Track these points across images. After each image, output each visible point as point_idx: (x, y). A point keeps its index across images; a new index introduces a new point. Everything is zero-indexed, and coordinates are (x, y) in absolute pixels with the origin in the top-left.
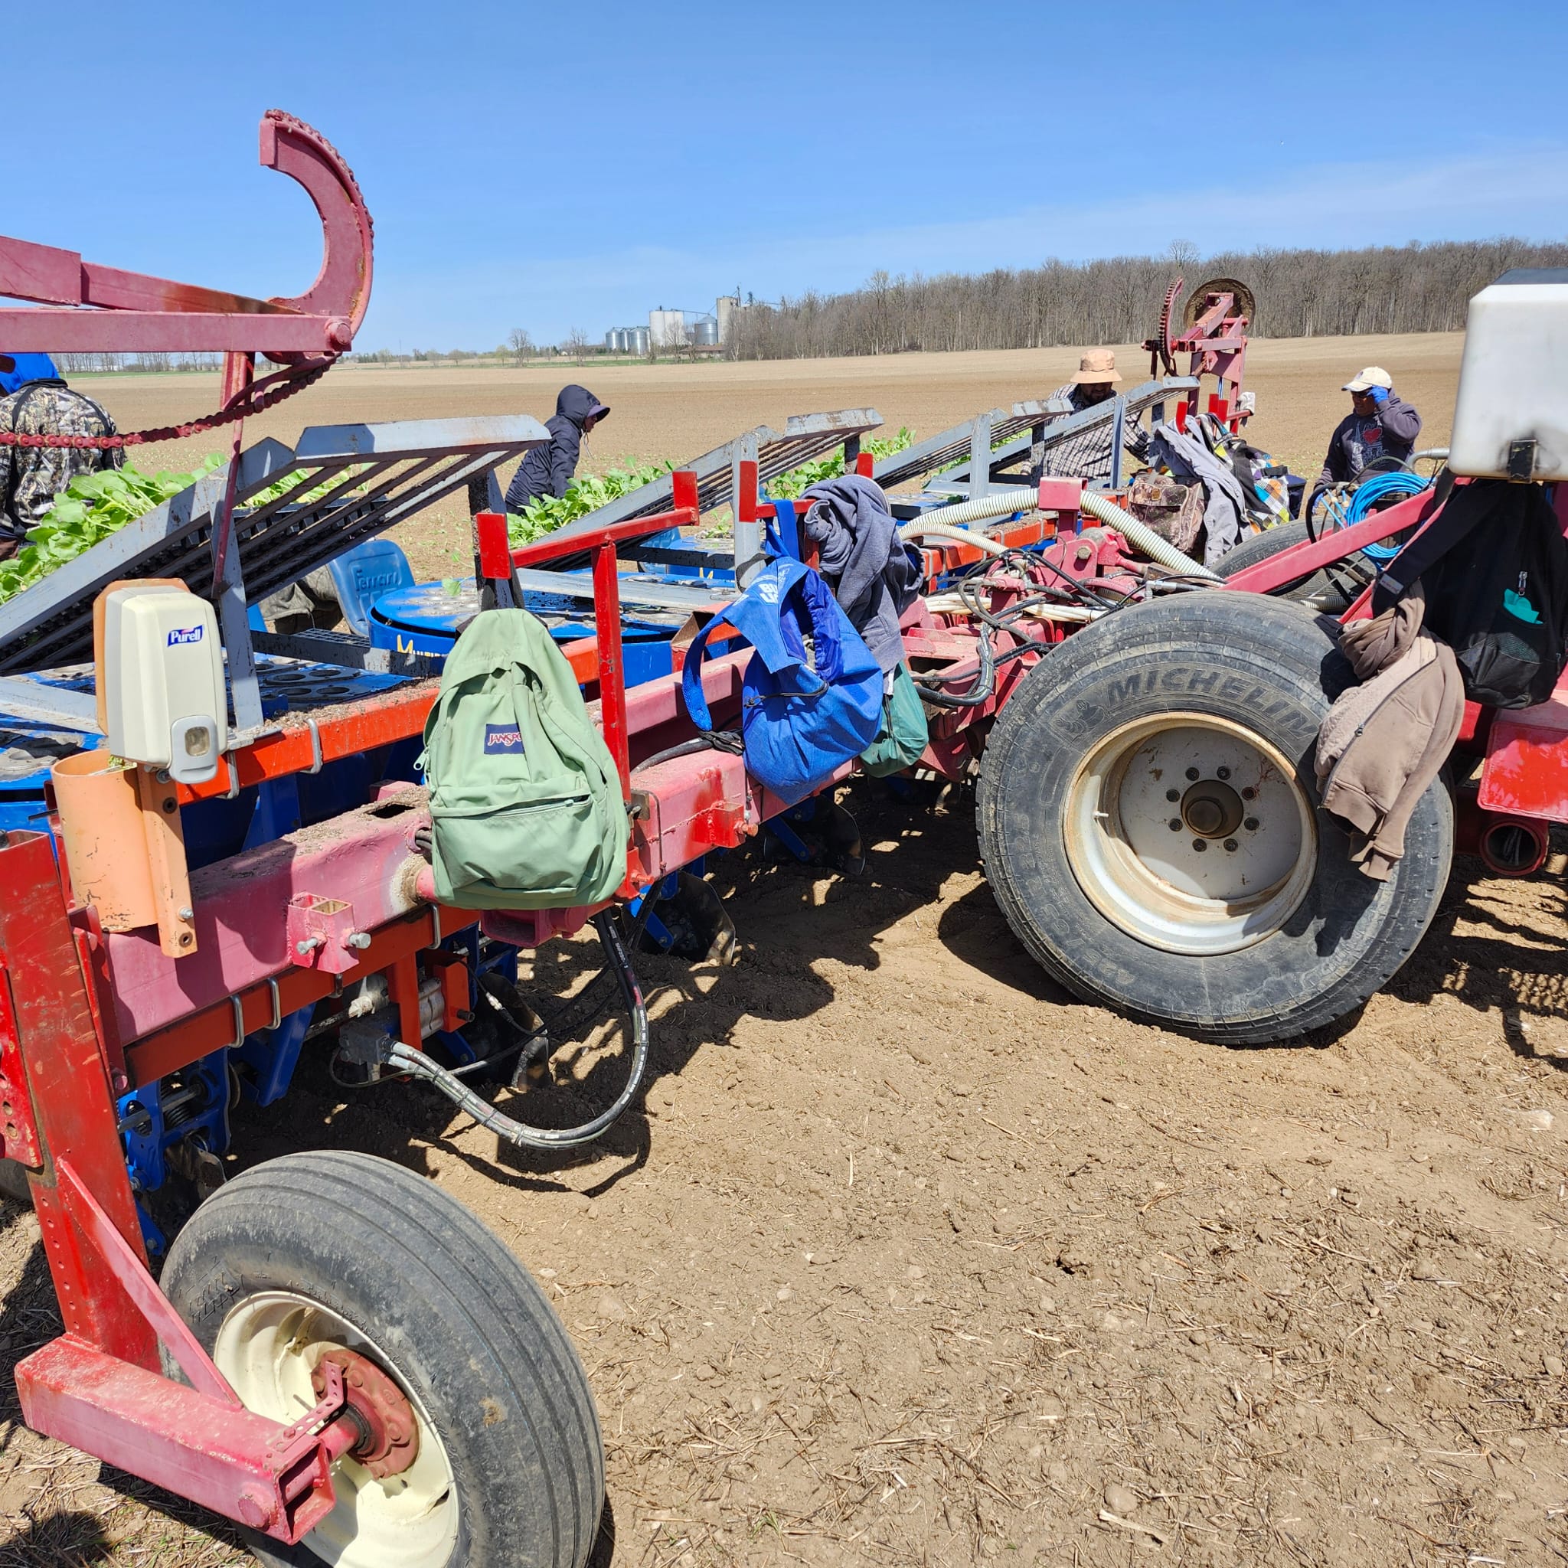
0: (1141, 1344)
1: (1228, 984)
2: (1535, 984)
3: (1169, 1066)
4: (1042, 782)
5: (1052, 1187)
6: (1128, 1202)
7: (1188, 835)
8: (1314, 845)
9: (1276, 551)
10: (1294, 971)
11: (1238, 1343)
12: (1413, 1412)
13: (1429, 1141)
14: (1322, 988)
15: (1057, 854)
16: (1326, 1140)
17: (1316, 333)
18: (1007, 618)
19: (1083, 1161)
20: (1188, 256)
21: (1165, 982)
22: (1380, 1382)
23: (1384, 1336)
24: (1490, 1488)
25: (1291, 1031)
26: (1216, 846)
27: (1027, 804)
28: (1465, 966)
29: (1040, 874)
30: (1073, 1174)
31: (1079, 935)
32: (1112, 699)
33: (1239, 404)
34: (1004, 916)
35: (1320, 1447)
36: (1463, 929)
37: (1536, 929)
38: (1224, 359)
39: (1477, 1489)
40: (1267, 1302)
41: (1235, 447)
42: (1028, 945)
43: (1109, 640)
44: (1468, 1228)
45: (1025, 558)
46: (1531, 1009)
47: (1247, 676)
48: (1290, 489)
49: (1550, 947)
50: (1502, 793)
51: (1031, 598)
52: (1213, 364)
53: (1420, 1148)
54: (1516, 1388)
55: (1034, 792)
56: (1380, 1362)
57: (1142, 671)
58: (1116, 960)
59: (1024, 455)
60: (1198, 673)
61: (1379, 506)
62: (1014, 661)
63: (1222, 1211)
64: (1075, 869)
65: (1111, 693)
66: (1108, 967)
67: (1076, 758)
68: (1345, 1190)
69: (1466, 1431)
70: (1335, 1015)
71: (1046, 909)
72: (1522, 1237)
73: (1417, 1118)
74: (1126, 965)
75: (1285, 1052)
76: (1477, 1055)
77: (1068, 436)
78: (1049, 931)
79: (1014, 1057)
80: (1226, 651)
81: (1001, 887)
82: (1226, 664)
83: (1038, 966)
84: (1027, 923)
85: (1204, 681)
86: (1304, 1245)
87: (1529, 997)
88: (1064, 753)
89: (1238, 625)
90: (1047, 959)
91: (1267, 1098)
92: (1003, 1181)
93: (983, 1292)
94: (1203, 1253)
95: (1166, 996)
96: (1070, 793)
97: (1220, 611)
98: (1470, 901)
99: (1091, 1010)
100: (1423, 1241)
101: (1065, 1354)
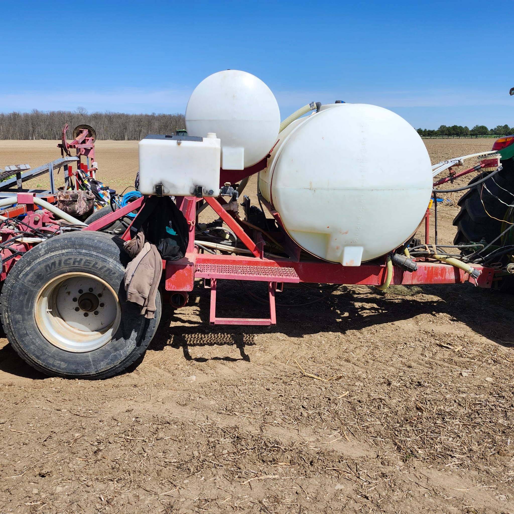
0: (69, 493)
1: (98, 359)
2: (192, 337)
3: (81, 392)
4: (25, 302)
5: (37, 448)
6: (66, 444)
7: (82, 312)
8: (120, 310)
9: (106, 214)
10: (119, 350)
11: (103, 481)
12: (157, 484)
13: (162, 394)
14: (128, 353)
15: (34, 327)
16: (132, 402)
17: (128, 139)
18: (8, 244)
19: (49, 435)
20: (84, 112)
21: (78, 363)
22: (147, 477)
23: (148, 462)
24: (178, 499)
25: (121, 369)
26: (91, 314)
27: (20, 311)
28: (173, 336)
29: (28, 335)
30: (45, 441)
31: (45, 354)
32: (47, 271)
33: (92, 166)
34: (17, 353)
35: (129, 506)
36: (173, 324)
37: (192, 320)
38: (87, 151)
39: (175, 501)
40: (112, 463)
41: (91, 180)
42: (27, 361)
43: (43, 251)
44: (172, 418)
45: (14, 221)
46: (191, 345)
47: (91, 259)
48: (110, 193)
49: (196, 325)
50: (171, 285)
51: (19, 235)
52: (84, 152)
53: (159, 397)
54: (186, 464)
55: (22, 307)
56: (147, 471)
57: (56, 260)
58: (60, 360)
59: (14, 183)
60: (75, 259)
61: (131, 201)
62: (12, 260)
63: (98, 437)
64: (41, 331)
65: (46, 269)
66: (57, 363)
67: (36, 292)
68: (137, 418)
69: (172, 483)
70: (133, 361)
71: (32, 347)
72: (188, 416)
73: (159, 388)
74: (63, 360)
75: (119, 377)
76: (176, 363)
77: (34, 176)
78: (34, 355)
79: (24, 403)
80: (84, 251)
81: (14, 342)
82: (84, 255)
83: (32, 368)
84: (25, 354)
85: (78, 261)
86: (124, 440)
87: (190, 342)
88: (32, 291)
89: (87, 242)
90: (35, 364)
91: (113, 394)
92: (18, 451)
93: (10, 495)
94: (91, 453)
95: (78, 368)
96: (36, 305)
97: (80, 238)
98: (175, 315)
99: (52, 379)
100: (160, 427)
101: (41, 507)
